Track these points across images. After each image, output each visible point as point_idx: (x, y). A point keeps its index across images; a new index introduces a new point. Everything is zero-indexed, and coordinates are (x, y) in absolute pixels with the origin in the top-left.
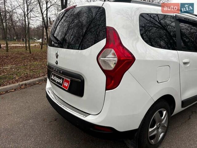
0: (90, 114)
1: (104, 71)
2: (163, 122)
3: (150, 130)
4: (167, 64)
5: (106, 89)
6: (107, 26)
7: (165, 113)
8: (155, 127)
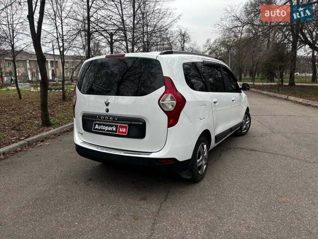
0: (152, 152)
1: (165, 112)
2: (205, 154)
3: (198, 161)
4: (204, 104)
5: (168, 127)
6: (164, 75)
7: (205, 146)
8: (201, 158)
